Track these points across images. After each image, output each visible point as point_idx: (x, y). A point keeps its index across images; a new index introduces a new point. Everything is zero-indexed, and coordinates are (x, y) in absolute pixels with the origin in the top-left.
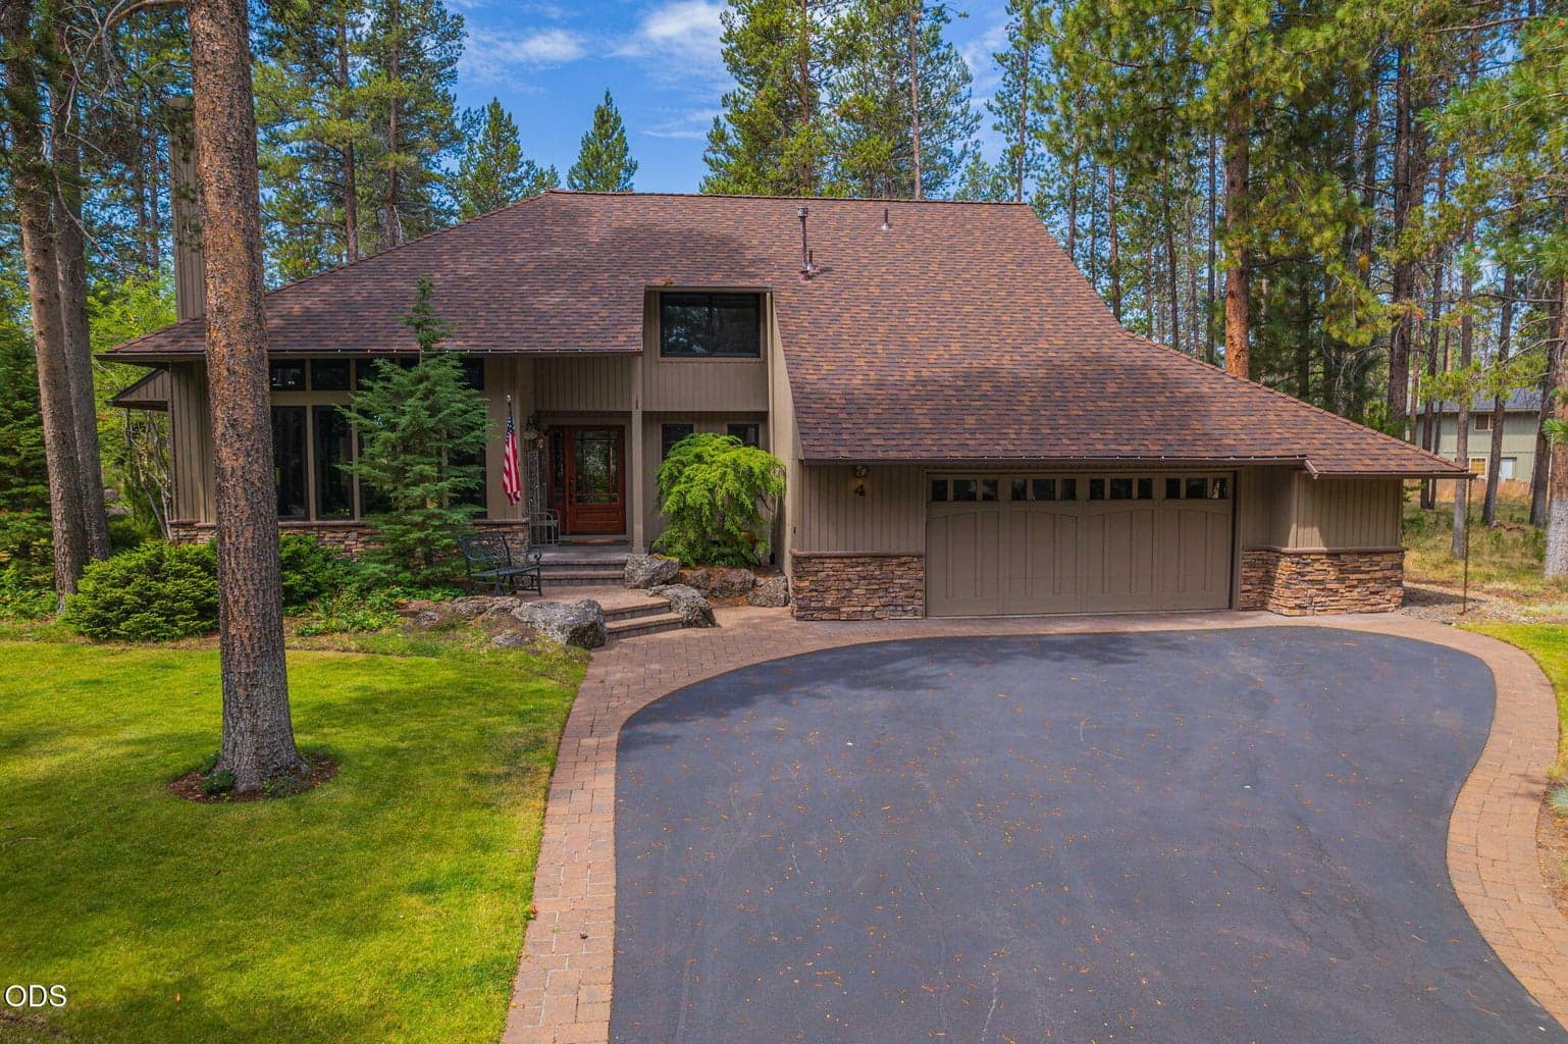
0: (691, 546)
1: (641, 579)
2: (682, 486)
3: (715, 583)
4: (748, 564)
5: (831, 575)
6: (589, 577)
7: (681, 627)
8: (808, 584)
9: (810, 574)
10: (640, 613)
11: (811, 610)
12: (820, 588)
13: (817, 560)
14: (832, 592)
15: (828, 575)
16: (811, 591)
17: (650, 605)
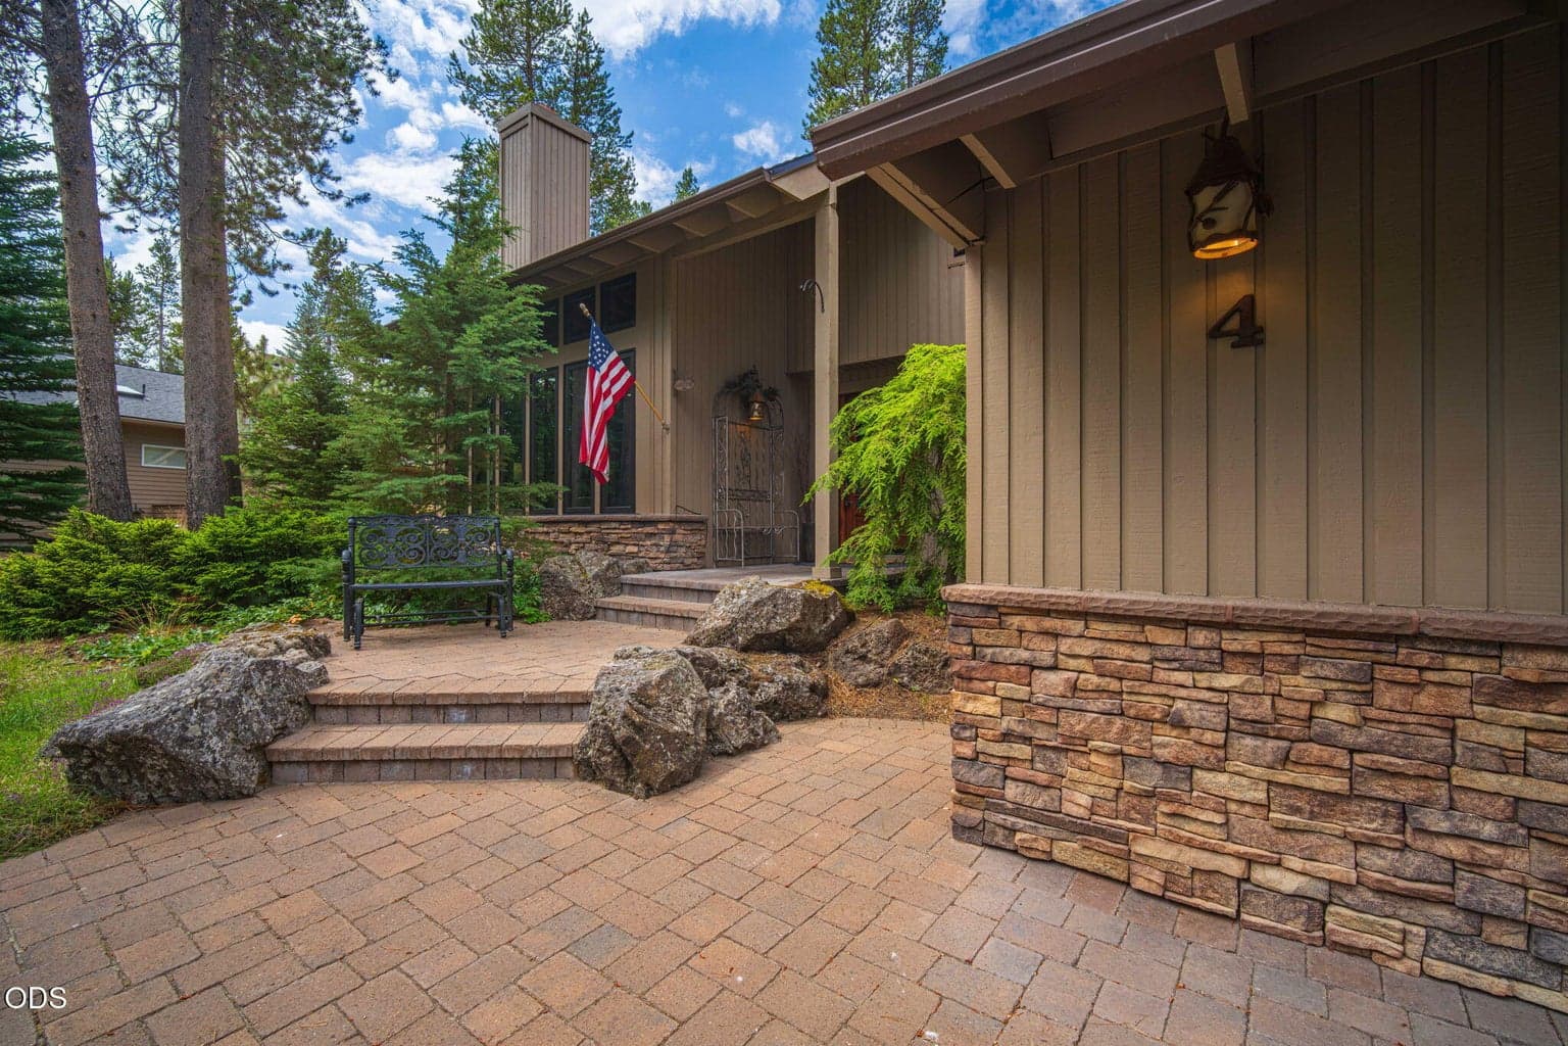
5: (1090, 687)
6: (663, 612)
7: (572, 774)
8: (995, 710)
9: (1003, 671)
10: (499, 712)
11: (1005, 811)
12: (1041, 734)
13: (1030, 623)
14: (1094, 758)
15: (1075, 688)
16: (1007, 737)
17: (530, 695)
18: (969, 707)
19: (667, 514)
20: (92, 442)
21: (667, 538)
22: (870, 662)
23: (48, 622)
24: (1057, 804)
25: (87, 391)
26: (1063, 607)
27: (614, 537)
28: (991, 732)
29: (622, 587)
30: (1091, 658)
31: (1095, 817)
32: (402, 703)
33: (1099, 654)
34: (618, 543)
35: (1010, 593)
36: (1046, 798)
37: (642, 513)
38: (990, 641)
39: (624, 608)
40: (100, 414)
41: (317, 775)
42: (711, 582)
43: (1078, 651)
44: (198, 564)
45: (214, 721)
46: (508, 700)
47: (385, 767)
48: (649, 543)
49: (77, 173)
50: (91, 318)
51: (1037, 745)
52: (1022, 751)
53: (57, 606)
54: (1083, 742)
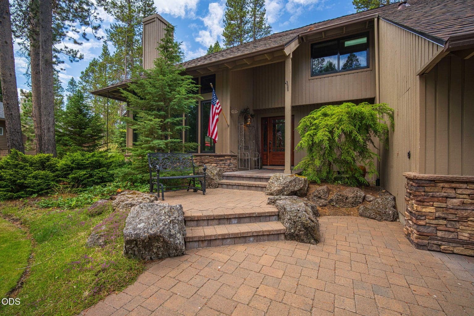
0: (319, 171)
1: (275, 189)
2: (312, 131)
3: (333, 196)
4: (361, 185)
5: (468, 203)
6: (247, 185)
7: (283, 238)
8: (434, 211)
9: (436, 199)
10: (248, 219)
11: (437, 240)
12: (451, 217)
13: (446, 185)
14: (469, 223)
15: (463, 203)
16: (436, 218)
17: (258, 213)
18: (424, 210)
19: (229, 153)
20: (9, 124)
21: (228, 161)
22: (322, 199)
23: (10, 193)
24: (457, 237)
25: (8, 104)
26: (461, 180)
27: (207, 161)
28: (431, 217)
29: (224, 177)
30: (469, 195)
31: (471, 240)
32: (217, 218)
33: (472, 193)
34: (209, 163)
35: (441, 177)
36: (453, 235)
37: (218, 152)
38: (432, 190)
39: (231, 184)
40: (13, 113)
41: (201, 245)
42: (266, 175)
43: (464, 193)
44: (67, 171)
45: (177, 228)
46: (251, 215)
47: (225, 241)
48: (221, 163)
49: (4, 18)
50: (10, 75)
51: (448, 220)
52: (442, 222)
53: (12, 188)
54: (466, 219)
